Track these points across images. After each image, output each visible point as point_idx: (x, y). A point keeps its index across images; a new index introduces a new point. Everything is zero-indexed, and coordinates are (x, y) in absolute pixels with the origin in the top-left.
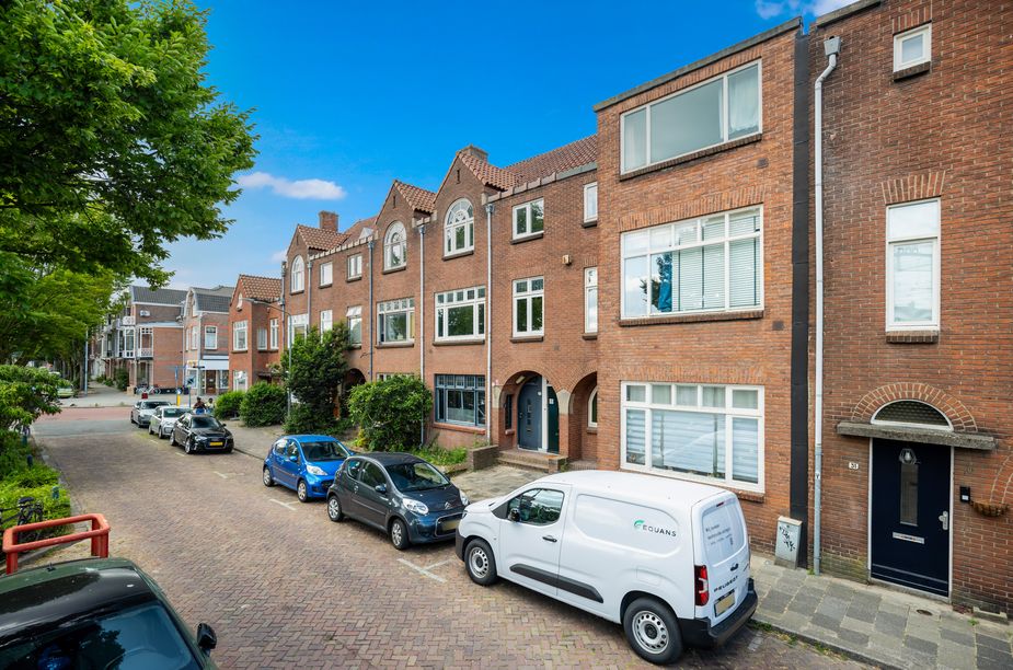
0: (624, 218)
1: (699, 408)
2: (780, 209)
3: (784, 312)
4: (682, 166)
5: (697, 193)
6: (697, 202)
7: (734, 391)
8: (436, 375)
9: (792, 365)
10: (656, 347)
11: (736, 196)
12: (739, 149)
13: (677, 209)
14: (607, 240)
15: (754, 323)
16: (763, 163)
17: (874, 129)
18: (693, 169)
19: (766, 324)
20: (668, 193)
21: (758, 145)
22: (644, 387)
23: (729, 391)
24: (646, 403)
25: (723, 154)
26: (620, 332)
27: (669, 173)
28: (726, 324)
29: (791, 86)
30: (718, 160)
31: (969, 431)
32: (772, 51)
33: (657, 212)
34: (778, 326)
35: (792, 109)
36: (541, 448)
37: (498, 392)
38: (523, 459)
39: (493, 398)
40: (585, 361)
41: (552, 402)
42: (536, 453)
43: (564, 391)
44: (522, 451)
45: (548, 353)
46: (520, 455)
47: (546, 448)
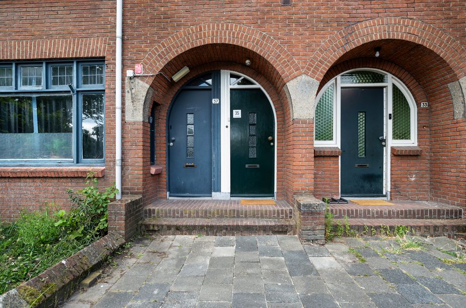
36: (219, 190)
37: (142, 88)
38: (206, 214)
39: (128, 103)
40: (349, 23)
41: (238, 114)
42: (214, 201)
43: (304, 77)
44: (178, 202)
45: (266, 9)
46: (192, 208)
47: (229, 191)
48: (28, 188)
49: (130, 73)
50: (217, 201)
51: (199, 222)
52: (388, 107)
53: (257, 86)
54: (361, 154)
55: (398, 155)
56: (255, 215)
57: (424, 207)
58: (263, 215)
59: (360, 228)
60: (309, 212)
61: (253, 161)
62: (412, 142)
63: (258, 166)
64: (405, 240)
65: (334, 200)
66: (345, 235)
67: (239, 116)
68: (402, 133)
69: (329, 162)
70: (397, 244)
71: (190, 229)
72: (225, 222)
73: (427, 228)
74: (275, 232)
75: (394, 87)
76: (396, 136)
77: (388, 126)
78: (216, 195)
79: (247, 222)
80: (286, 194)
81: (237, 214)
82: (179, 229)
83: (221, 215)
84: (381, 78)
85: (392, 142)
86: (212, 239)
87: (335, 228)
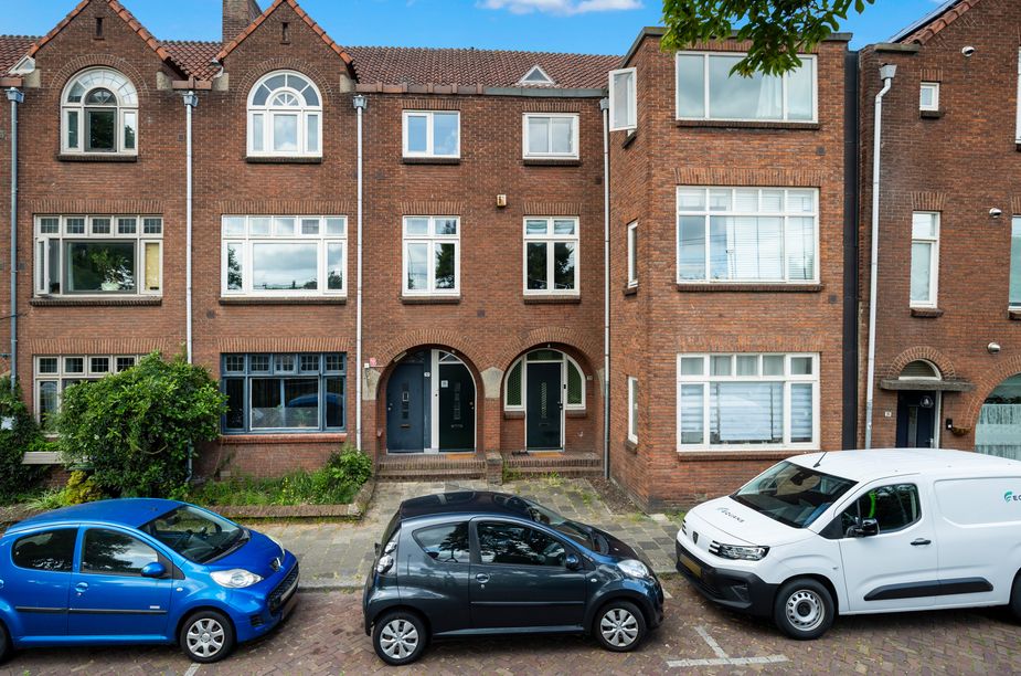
0: (683, 170)
1: (761, 377)
2: (834, 196)
3: (837, 287)
4: (747, 131)
5: (763, 163)
6: (762, 171)
7: (793, 359)
8: (223, 354)
9: (844, 334)
10: (721, 316)
11: (798, 174)
12: (802, 132)
13: (742, 173)
14: (660, 189)
15: (814, 296)
16: (820, 151)
17: (908, 149)
18: (759, 137)
19: (823, 297)
20: (734, 155)
21: (817, 134)
22: (702, 359)
23: (788, 359)
24: (705, 377)
25: (787, 132)
26: (677, 297)
27: (735, 134)
28: (790, 296)
29: (842, 91)
30: (783, 136)
31: (952, 380)
32: (828, 53)
33: (721, 171)
34: (832, 299)
35: (843, 110)
36: (430, 447)
37: (376, 376)
38: (423, 467)
39: (365, 386)
40: (525, 330)
41: (445, 384)
42: (425, 456)
43: (493, 368)
44: (398, 457)
45: (467, 319)
46: (412, 462)
47: (438, 447)
48: (284, 451)
49: (367, 365)
50: (428, 456)
51: (418, 473)
52: (564, 380)
53: (462, 362)
54: (544, 416)
55: (571, 417)
56: (458, 466)
57: (585, 458)
58: (464, 466)
59: (528, 474)
60: (493, 464)
61: (457, 422)
62: (582, 406)
63: (461, 426)
64: (551, 481)
65: (519, 453)
66: (519, 479)
67: (446, 386)
68: (574, 397)
69: (516, 424)
70: (547, 483)
71: (413, 478)
72: (437, 472)
73: (572, 472)
74: (472, 478)
75: (570, 363)
76: (570, 402)
77: (564, 394)
78: (427, 451)
79: (454, 472)
80: (481, 450)
81: (445, 466)
82: (404, 478)
83: (434, 467)
84: (560, 357)
85: (567, 407)
86: (429, 484)
87: (511, 475)
